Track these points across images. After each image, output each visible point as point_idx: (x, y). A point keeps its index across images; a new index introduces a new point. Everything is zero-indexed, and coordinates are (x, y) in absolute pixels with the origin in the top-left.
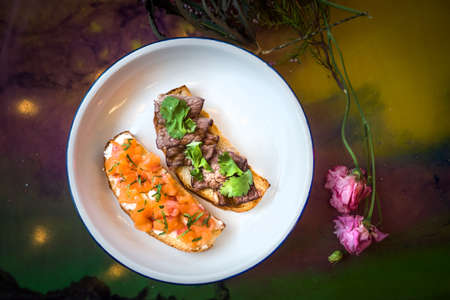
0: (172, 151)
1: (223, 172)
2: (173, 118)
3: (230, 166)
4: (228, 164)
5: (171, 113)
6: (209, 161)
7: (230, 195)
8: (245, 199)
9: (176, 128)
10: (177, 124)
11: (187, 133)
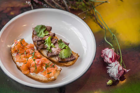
0: (39, 43)
1: (60, 47)
2: (40, 31)
3: (63, 44)
4: (62, 44)
5: (39, 29)
6: (54, 44)
7: (63, 58)
8: (69, 59)
9: (41, 34)
10: (41, 33)
11: (45, 36)
